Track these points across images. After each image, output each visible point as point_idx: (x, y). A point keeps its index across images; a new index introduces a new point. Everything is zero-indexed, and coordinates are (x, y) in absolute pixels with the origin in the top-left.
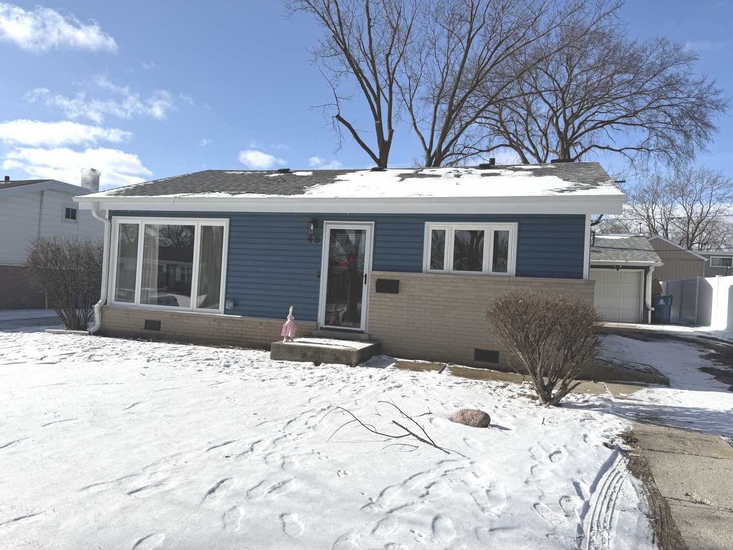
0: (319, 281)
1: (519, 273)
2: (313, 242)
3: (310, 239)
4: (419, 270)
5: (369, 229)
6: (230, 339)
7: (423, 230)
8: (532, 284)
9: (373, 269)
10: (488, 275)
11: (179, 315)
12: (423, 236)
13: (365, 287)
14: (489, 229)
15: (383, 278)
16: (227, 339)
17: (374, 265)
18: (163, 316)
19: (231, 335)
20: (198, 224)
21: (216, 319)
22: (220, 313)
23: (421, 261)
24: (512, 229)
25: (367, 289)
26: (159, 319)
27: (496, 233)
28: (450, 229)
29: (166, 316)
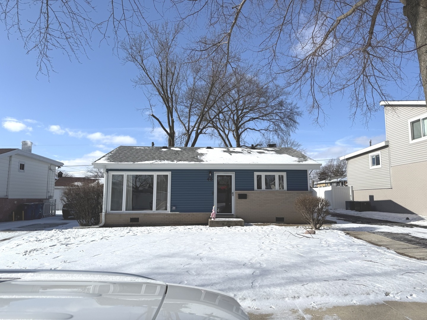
0: (213, 196)
1: (288, 190)
2: (210, 180)
3: (208, 179)
4: (253, 190)
5: (233, 175)
6: (175, 222)
7: (253, 175)
8: (293, 193)
9: (235, 190)
10: (278, 191)
11: (149, 214)
12: (253, 177)
13: (233, 197)
14: (277, 175)
15: (240, 193)
16: (173, 222)
17: (235, 189)
18: (140, 215)
19: (175, 221)
20: (155, 174)
21: (167, 214)
22: (168, 212)
23: (254, 186)
24: (284, 174)
25: (233, 198)
26: (138, 217)
27: (279, 176)
28: (263, 175)
29: (142, 215)
